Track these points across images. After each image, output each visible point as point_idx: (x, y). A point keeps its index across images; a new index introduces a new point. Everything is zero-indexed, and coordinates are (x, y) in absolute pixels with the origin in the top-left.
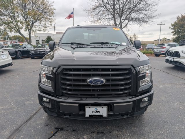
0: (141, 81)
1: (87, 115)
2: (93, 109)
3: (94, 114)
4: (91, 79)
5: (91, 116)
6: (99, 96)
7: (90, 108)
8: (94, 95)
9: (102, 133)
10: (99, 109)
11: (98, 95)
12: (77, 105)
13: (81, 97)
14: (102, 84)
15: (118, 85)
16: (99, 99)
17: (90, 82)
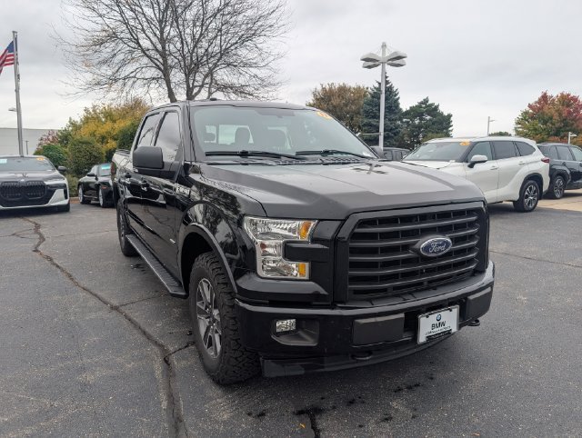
1: (422, 338)
2: (433, 318)
3: (434, 332)
4: (428, 241)
5: (429, 338)
7: (427, 317)
10: (444, 315)
11: (430, 282)
12: (402, 315)
13: (399, 293)
16: (437, 292)
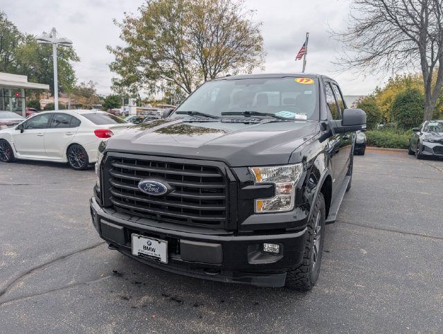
0: (257, 200)
1: (135, 252)
2: (144, 241)
3: (146, 252)
4: (144, 182)
5: (141, 255)
6: (163, 220)
7: (139, 238)
8: (155, 215)
9: (179, 301)
10: (154, 244)
12: (121, 228)
14: (161, 194)
15: (195, 202)
17: (143, 186)
